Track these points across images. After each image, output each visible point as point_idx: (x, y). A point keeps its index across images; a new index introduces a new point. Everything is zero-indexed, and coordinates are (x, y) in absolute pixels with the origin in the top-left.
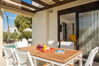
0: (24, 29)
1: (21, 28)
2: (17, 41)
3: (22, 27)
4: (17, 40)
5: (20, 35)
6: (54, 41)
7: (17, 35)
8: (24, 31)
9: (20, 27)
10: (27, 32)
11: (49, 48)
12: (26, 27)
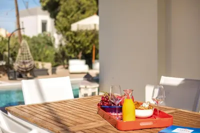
0: (74, 21)
1: (63, 16)
2: (50, 71)
3: (67, 13)
4: (48, 66)
5: (61, 45)
6: (182, 79)
7: (50, 44)
8: (74, 27)
9: (60, 14)
10: (87, 34)
11: (150, 113)
12: (83, 13)
